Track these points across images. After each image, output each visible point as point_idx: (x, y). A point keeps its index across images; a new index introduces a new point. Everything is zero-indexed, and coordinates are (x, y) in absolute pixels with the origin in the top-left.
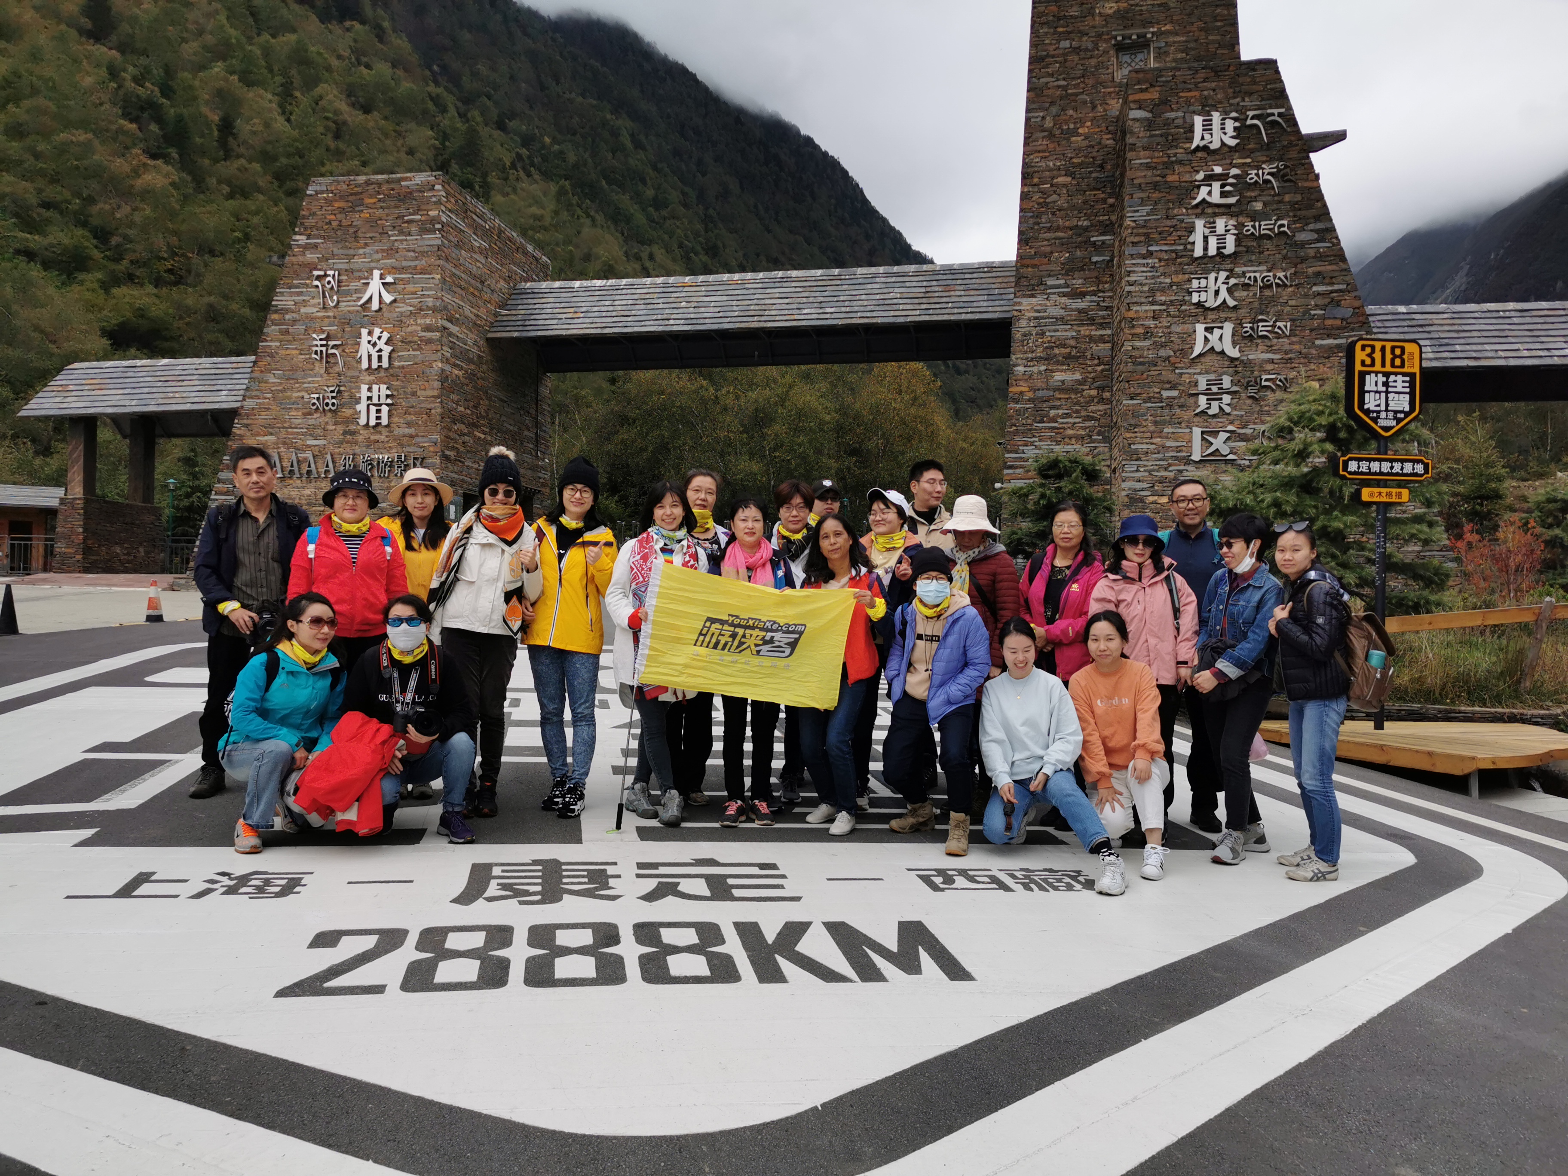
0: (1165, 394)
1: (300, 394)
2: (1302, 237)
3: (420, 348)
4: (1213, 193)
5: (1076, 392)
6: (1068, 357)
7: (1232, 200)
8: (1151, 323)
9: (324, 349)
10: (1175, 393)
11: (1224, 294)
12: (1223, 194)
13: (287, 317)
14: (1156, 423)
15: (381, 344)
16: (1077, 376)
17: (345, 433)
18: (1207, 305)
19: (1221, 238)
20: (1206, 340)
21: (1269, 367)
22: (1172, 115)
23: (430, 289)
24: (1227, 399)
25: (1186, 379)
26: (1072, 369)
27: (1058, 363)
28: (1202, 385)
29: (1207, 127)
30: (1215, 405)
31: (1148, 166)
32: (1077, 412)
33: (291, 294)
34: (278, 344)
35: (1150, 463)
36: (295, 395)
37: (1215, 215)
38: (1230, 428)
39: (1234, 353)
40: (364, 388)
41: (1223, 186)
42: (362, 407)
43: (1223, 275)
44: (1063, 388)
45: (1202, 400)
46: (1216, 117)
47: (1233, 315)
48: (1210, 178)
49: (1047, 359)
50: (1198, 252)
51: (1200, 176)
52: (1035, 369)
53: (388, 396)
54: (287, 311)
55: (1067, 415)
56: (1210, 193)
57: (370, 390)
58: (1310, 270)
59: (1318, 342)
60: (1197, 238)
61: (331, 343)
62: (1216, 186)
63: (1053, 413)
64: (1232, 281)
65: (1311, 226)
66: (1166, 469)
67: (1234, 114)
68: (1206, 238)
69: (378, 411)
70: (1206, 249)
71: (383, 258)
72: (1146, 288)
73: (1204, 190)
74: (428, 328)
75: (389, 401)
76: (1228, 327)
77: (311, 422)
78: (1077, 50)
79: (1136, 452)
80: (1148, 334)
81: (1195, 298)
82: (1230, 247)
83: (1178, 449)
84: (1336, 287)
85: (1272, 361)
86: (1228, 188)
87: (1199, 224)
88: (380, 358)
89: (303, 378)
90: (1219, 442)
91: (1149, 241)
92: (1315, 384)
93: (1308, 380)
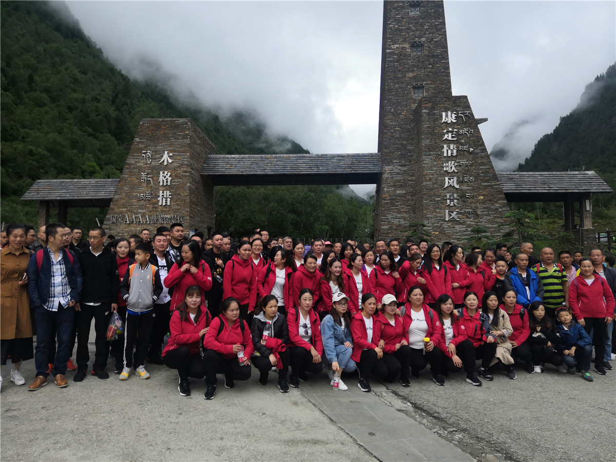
0: (436, 199)
1: (136, 194)
2: (476, 151)
3: (182, 178)
4: (449, 137)
5: (404, 197)
6: (401, 185)
7: (455, 139)
8: (431, 177)
9: (146, 178)
10: (440, 199)
11: (453, 168)
12: (452, 137)
13: (132, 167)
14: (433, 208)
15: (167, 177)
16: (404, 192)
17: (153, 208)
18: (448, 171)
19: (452, 151)
20: (449, 182)
21: (468, 191)
22: (436, 112)
23: (185, 158)
24: (456, 201)
25: (443, 194)
26: (403, 190)
27: (398, 187)
28: (448, 197)
29: (447, 116)
30: (452, 203)
31: (428, 127)
32: (405, 203)
33: (133, 159)
34: (128, 176)
35: (433, 220)
36: (134, 194)
37: (450, 143)
38: (457, 210)
39: (457, 187)
40: (161, 192)
41: (452, 134)
42: (160, 199)
43: (453, 162)
44: (400, 195)
45: (448, 201)
46: (449, 113)
47: (456, 175)
48: (448, 132)
49: (394, 186)
50: (445, 155)
51: (445, 131)
52: (390, 189)
53: (170, 195)
54: (132, 164)
55: (401, 205)
56: (448, 137)
57: (163, 193)
58: (480, 161)
59: (482, 184)
60: (445, 150)
61: (149, 176)
62: (450, 134)
63: (396, 204)
64: (456, 164)
65: (479, 148)
66: (437, 223)
67: (455, 112)
68: (447, 150)
69: (166, 200)
70: (447, 153)
71: (169, 147)
72: (429, 165)
73: (446, 136)
74: (185, 172)
75: (170, 197)
76: (455, 179)
77: (140, 204)
78: (401, 88)
79: (428, 217)
80: (430, 179)
81: (445, 169)
82: (455, 154)
83: (441, 217)
84: (487, 167)
85: (469, 189)
86: (453, 135)
87: (445, 146)
88: (167, 182)
89: (138, 188)
90: (454, 215)
91: (430, 151)
92: (482, 197)
93: (480, 195)
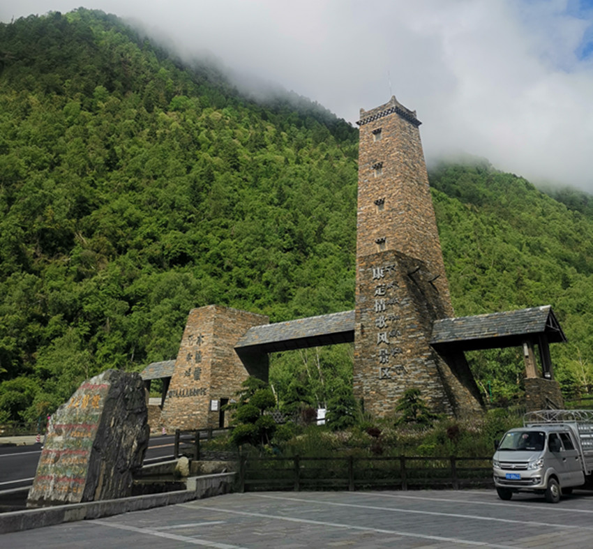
0: (373, 356)
2: (402, 303)
7: (384, 293)
8: (368, 333)
9: (189, 357)
10: (375, 356)
11: (383, 323)
12: (382, 292)
13: (183, 349)
14: (371, 366)
18: (380, 327)
19: (382, 305)
20: (380, 338)
22: (369, 269)
23: (211, 337)
24: (387, 357)
25: (376, 351)
28: (380, 353)
29: (376, 272)
30: (384, 359)
33: (184, 342)
35: (370, 379)
37: (380, 298)
38: (389, 367)
39: (388, 341)
43: (383, 317)
45: (381, 358)
46: (378, 269)
47: (386, 329)
48: (378, 287)
50: (376, 310)
51: (376, 287)
56: (378, 292)
58: (406, 313)
59: (410, 336)
60: (376, 305)
61: (190, 355)
62: (380, 290)
64: (386, 318)
65: (405, 299)
66: (374, 382)
67: (383, 267)
68: (378, 305)
70: (378, 308)
71: (203, 330)
72: (366, 322)
74: (210, 349)
76: (386, 333)
78: (368, 245)
79: (366, 376)
80: (367, 336)
81: (376, 325)
82: (384, 307)
83: (377, 375)
84: (412, 318)
85: (398, 344)
86: (382, 290)
87: (376, 301)
90: (386, 372)
92: (409, 351)
93: (408, 349)
